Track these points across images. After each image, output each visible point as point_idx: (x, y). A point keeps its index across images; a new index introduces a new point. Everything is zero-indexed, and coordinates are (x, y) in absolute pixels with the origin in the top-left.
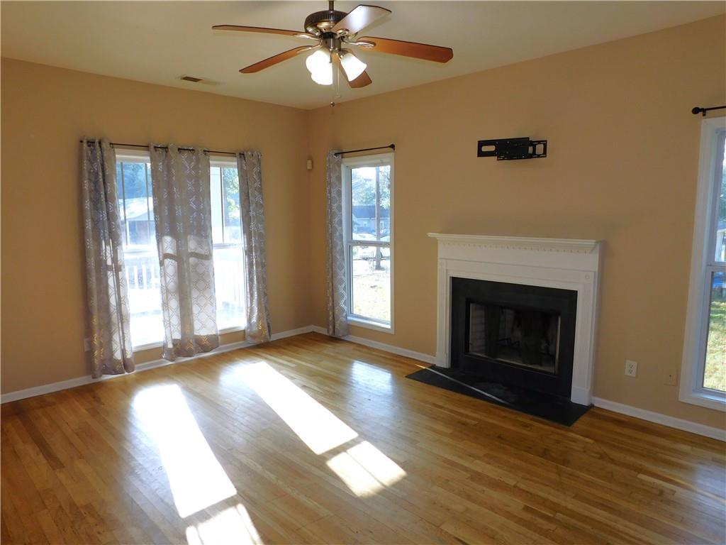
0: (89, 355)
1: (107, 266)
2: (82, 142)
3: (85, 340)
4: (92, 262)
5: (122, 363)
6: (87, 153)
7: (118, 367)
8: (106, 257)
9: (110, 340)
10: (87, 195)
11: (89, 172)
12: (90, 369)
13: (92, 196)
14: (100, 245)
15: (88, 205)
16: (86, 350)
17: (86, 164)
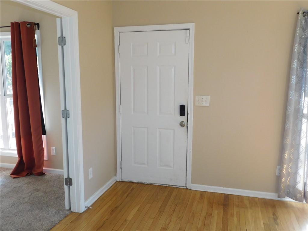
0: (279, 178)
1: (303, 114)
2: (298, 13)
3: (278, 167)
4: (291, 109)
5: (303, 194)
6: (301, 22)
7: (299, 196)
8: (303, 107)
9: (296, 173)
10: (296, 56)
11: (301, 38)
12: (277, 189)
13: (300, 57)
14: (300, 96)
15: (295, 64)
16: (276, 175)
17: (298, 30)
